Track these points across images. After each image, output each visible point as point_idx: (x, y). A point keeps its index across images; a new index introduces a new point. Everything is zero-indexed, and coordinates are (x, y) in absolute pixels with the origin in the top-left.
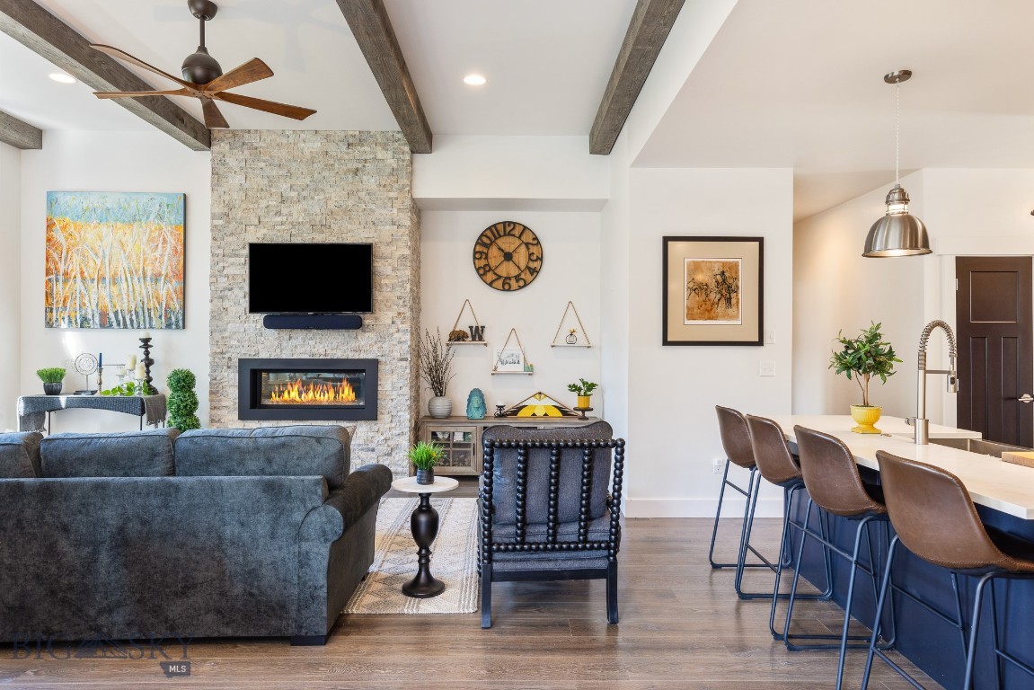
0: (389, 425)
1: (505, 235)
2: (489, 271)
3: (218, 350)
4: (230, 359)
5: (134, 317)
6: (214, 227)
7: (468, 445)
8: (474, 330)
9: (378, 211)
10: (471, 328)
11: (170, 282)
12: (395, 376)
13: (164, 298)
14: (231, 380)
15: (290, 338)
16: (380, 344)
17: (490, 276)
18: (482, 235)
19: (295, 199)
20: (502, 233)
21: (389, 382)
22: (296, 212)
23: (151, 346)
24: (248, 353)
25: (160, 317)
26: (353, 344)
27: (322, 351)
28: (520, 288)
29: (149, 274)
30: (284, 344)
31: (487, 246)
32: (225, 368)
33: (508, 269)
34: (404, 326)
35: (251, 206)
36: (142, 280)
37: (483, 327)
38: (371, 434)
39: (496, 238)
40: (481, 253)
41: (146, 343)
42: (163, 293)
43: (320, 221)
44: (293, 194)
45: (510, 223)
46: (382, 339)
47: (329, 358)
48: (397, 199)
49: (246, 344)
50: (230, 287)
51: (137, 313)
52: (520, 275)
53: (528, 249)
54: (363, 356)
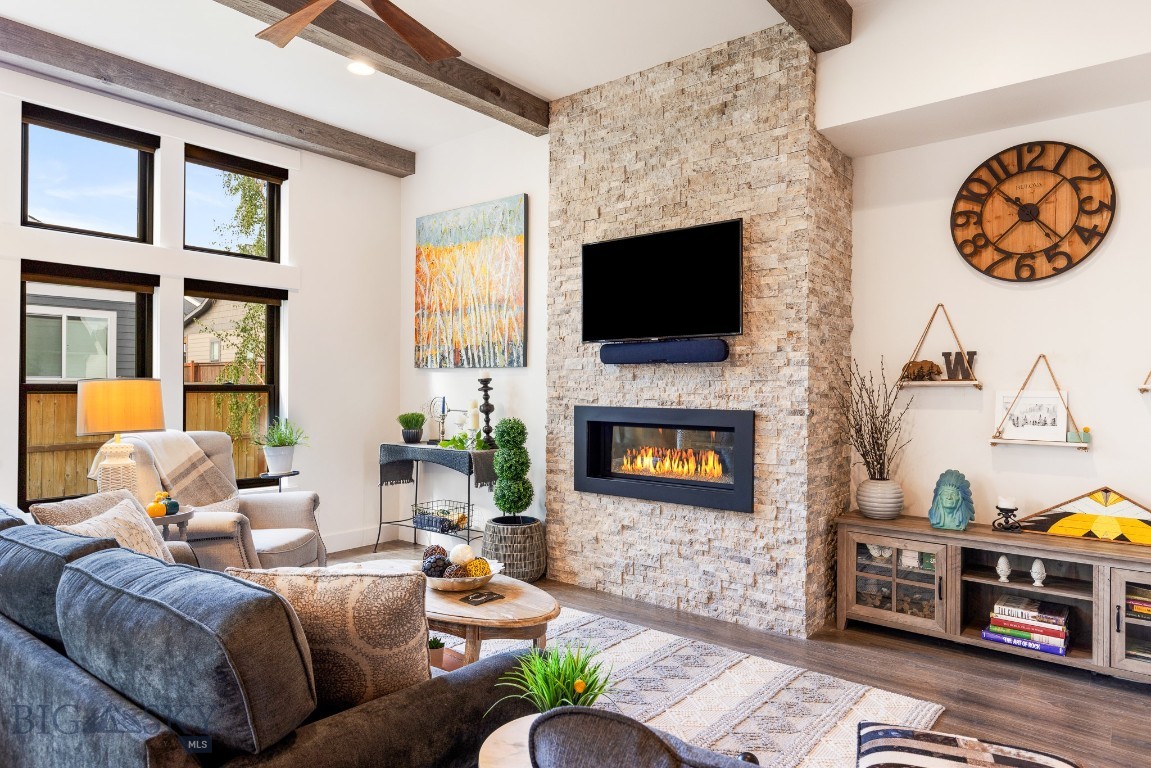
0: (772, 524)
1: (1021, 171)
2: (985, 246)
3: (555, 394)
4: (567, 406)
5: (481, 354)
6: (553, 230)
7: (930, 579)
8: (953, 358)
9: (755, 165)
10: (947, 355)
11: (512, 308)
12: (782, 441)
13: (507, 329)
14: (567, 431)
15: (635, 377)
16: (758, 386)
17: (988, 256)
18: (970, 180)
19: (642, 172)
20: (1013, 169)
21: (773, 452)
22: (643, 191)
23: (491, 389)
24: (585, 398)
25: (503, 351)
26: (718, 387)
27: (674, 397)
28: (1058, 272)
29: (493, 300)
30: (627, 387)
31: (981, 200)
32: (562, 418)
33: (1028, 238)
34: (798, 354)
35: (590, 194)
36: (488, 309)
37: (972, 354)
38: (744, 535)
39: (1000, 181)
40: (968, 214)
41: (485, 382)
42: (505, 322)
43: (673, 198)
44: (640, 165)
45: (1031, 146)
46: (761, 379)
47: (683, 407)
48: (786, 137)
49: (584, 386)
50: (567, 308)
51: (483, 348)
52: (1056, 245)
53: (1077, 189)
54: (733, 405)
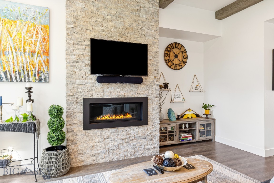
0: (152, 127)
1: (175, 48)
2: (170, 62)
3: (71, 94)
4: (77, 98)
5: (18, 75)
6: (67, 29)
7: (173, 132)
8: (165, 84)
9: (146, 30)
11: (41, 56)
12: (153, 105)
13: (37, 65)
14: (80, 108)
15: (108, 88)
16: (147, 91)
17: (170, 64)
18: (168, 47)
19: (110, 19)
20: (174, 47)
21: (152, 107)
22: (110, 26)
23: (32, 92)
24: (88, 95)
25: (35, 75)
26: (136, 90)
27: (123, 94)
28: (180, 69)
29: (27, 51)
30: (105, 90)
31: (169, 52)
32: (75, 103)
33: (176, 61)
34: (157, 82)
35: (88, 20)
36: (23, 54)
37: (168, 84)
38: (144, 132)
39: (172, 49)
40: (167, 54)
41: (29, 90)
42: (36, 62)
43: (122, 32)
44: (108, 17)
45: (177, 43)
46: (148, 88)
47: (126, 97)
49: (86, 90)
50: (77, 61)
51: (19, 73)
52: (180, 64)
53: (183, 54)
54: (141, 96)
